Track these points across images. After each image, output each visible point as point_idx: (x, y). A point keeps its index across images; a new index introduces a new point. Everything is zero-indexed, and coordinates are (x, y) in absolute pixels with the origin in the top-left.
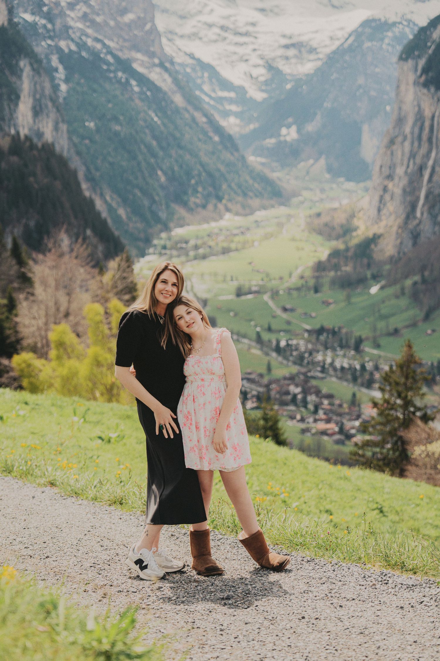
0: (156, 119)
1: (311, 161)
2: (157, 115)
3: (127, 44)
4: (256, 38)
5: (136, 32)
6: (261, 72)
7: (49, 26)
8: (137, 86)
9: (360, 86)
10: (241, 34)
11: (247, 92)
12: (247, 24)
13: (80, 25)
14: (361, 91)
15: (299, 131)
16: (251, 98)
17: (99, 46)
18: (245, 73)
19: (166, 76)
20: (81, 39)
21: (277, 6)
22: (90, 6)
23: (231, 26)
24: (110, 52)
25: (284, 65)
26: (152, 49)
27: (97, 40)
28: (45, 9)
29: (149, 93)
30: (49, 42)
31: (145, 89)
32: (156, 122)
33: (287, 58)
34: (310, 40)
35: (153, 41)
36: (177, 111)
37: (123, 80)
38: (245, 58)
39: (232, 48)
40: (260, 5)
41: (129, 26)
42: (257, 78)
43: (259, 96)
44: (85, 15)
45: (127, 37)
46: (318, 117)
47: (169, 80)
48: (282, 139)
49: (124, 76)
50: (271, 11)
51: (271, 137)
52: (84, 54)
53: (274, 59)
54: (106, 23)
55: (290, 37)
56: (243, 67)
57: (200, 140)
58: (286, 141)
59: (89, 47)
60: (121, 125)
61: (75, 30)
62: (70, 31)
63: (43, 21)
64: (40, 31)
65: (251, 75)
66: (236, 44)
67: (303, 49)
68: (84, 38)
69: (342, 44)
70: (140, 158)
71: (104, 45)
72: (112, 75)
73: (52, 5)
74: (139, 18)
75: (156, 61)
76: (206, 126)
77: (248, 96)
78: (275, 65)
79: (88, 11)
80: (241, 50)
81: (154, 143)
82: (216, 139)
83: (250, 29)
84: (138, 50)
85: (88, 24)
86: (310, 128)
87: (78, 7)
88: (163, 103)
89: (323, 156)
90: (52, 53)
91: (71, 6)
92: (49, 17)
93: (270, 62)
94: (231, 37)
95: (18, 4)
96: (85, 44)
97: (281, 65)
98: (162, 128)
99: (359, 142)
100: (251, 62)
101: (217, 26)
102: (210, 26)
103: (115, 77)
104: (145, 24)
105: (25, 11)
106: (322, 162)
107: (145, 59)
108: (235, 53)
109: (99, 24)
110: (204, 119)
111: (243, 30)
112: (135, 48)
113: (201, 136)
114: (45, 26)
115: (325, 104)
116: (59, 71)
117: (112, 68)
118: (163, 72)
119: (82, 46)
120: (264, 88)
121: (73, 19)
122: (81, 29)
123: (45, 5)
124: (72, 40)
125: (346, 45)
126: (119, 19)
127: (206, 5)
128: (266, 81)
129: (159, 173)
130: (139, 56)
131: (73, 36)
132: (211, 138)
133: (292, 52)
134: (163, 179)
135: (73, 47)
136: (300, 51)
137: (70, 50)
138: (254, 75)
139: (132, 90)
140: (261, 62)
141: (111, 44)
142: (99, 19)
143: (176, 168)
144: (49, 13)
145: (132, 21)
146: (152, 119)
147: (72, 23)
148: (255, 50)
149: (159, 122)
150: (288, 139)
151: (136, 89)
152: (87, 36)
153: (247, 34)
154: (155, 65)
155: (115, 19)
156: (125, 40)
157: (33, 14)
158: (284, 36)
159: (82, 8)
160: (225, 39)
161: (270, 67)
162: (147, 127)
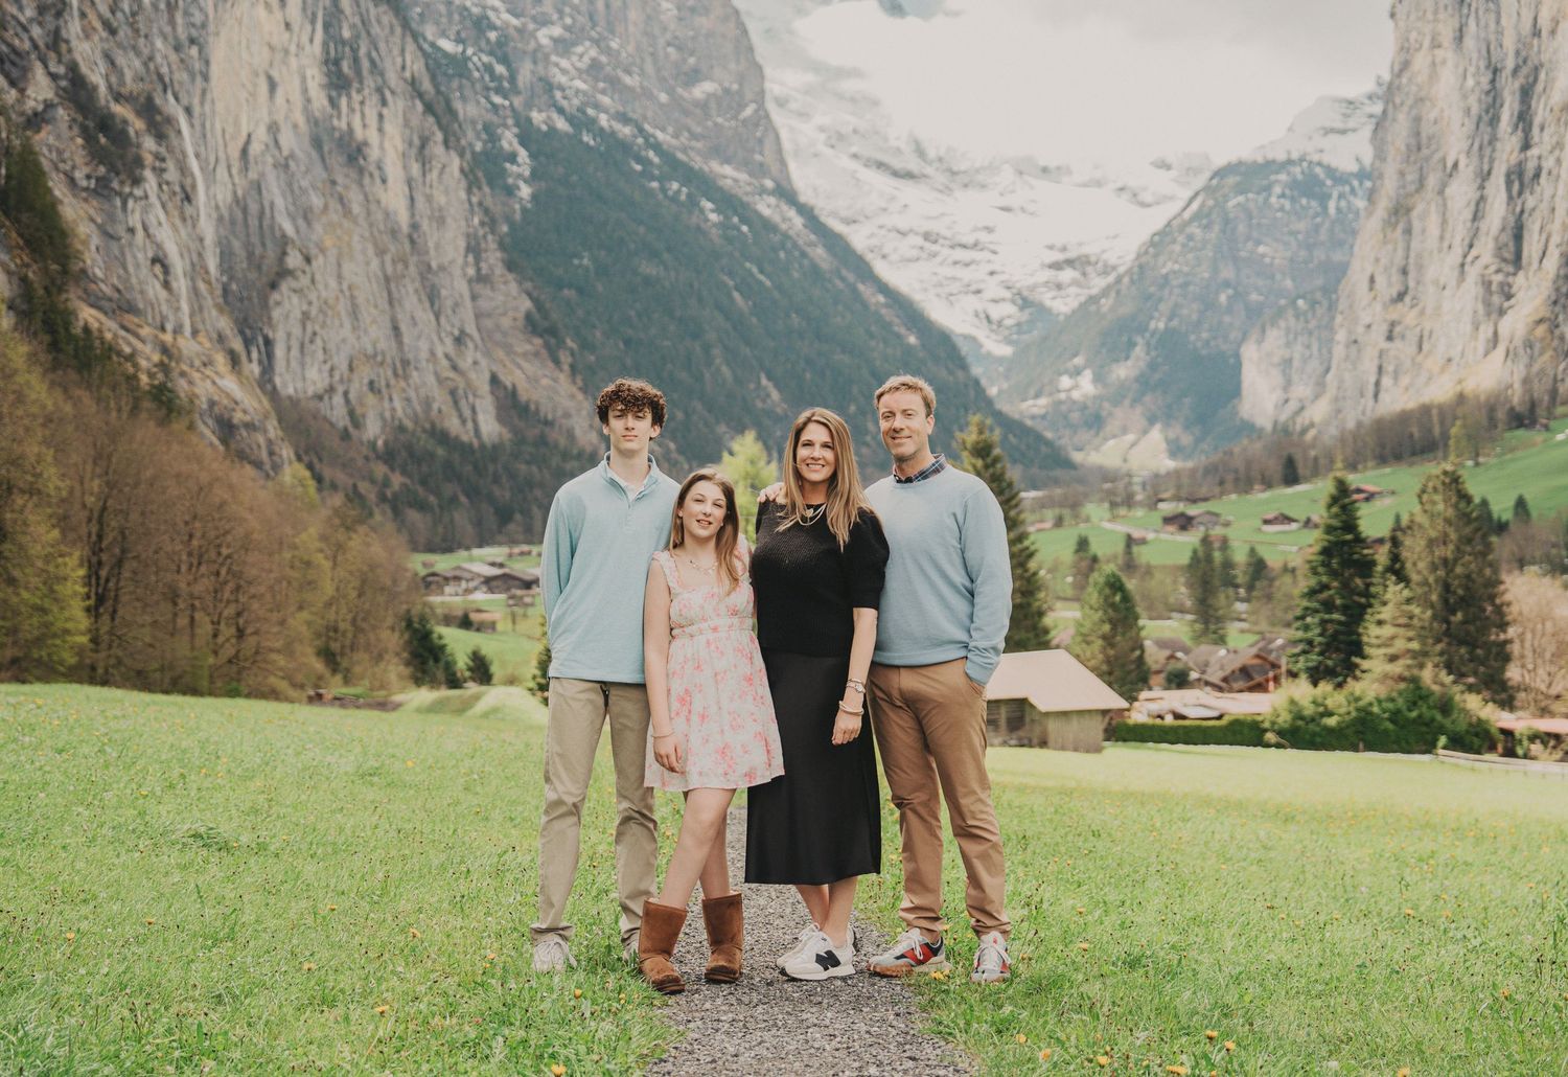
0: (762, 277)
1: (1130, 437)
2: (762, 272)
3: (699, 145)
4: (995, 252)
5: (720, 120)
6: (1007, 311)
7: (500, 69)
8: (717, 210)
9: (1227, 284)
10: (964, 246)
11: (981, 346)
12: (976, 229)
13: (579, 84)
14: (1230, 291)
15: (1098, 379)
16: (989, 354)
17: (626, 131)
18: (977, 315)
19: (792, 213)
20: (584, 113)
21: (1033, 201)
22: (608, 51)
23: (948, 234)
24: (657, 147)
25: (1054, 298)
26: (758, 157)
27: (625, 119)
28: (493, 35)
29: (745, 228)
30: (497, 100)
31: (736, 220)
32: (760, 283)
33: (1059, 287)
34: (1104, 251)
35: (760, 141)
36: (815, 271)
37: (683, 197)
38: (974, 287)
39: (949, 271)
40: (1003, 202)
41: (703, 105)
42: (1000, 323)
43: (1006, 351)
44: (595, 65)
45: (699, 130)
46: (1139, 351)
47: (798, 221)
48: (1063, 396)
49: (684, 189)
50: (1023, 210)
51: (1037, 396)
52: (586, 138)
53: (1033, 288)
54: (648, 94)
55: (1064, 249)
56: (971, 303)
57: (872, 336)
58: (1069, 398)
59: (602, 129)
60: (666, 268)
61: (567, 92)
62: (558, 95)
63: (485, 59)
64: (476, 74)
65: (988, 317)
66: (955, 263)
67: (1089, 269)
68: (590, 111)
69: (1179, 214)
70: (711, 336)
71: (641, 130)
72: (655, 185)
73: (512, 32)
74: (727, 91)
75: (769, 184)
76: (883, 311)
77: (983, 351)
78: (1036, 296)
79: (604, 59)
80: (966, 274)
81: (754, 320)
82: (912, 340)
83: (983, 237)
84: (727, 161)
85: (601, 85)
86: (1123, 371)
87: (579, 49)
88: (782, 255)
89: (1158, 426)
90: (505, 126)
91: (563, 46)
92: (501, 52)
93: (1025, 293)
94: (946, 252)
95: (421, 15)
96: (594, 121)
97: (1047, 298)
98: (776, 294)
99: (1236, 392)
100: (989, 294)
101: (917, 234)
102: (903, 234)
103: (664, 190)
104: (742, 106)
105: (443, 34)
106: (1156, 435)
107: (743, 177)
108: (954, 279)
109: (631, 90)
110: (881, 299)
111: (969, 239)
112: (718, 152)
113: (873, 328)
114: (489, 68)
115: (1152, 325)
116: (520, 160)
117: (657, 172)
118: (785, 207)
119: (581, 121)
120: (1015, 337)
121: (564, 72)
122: (585, 93)
123: (494, 28)
124: (561, 111)
125: (1187, 215)
126: (680, 90)
127: (893, 198)
128: (1019, 325)
129: (764, 381)
130: (727, 170)
131: (565, 103)
132: (898, 336)
133: (1067, 275)
134: (775, 395)
135: (561, 124)
136: (1084, 274)
137: (552, 129)
138: (995, 316)
139: (706, 220)
140: (1007, 294)
141: (660, 135)
142: (628, 80)
143: (808, 376)
144: (500, 44)
145: (714, 95)
146: (751, 275)
147: (563, 79)
148: (992, 273)
149: (768, 283)
150: (1076, 395)
151: (714, 217)
152: (597, 106)
153: (975, 245)
154: (763, 191)
155: (671, 92)
156: (694, 136)
157: (459, 40)
158: (1051, 247)
159: (587, 52)
160: (934, 255)
161: (1024, 302)
162: (737, 289)
